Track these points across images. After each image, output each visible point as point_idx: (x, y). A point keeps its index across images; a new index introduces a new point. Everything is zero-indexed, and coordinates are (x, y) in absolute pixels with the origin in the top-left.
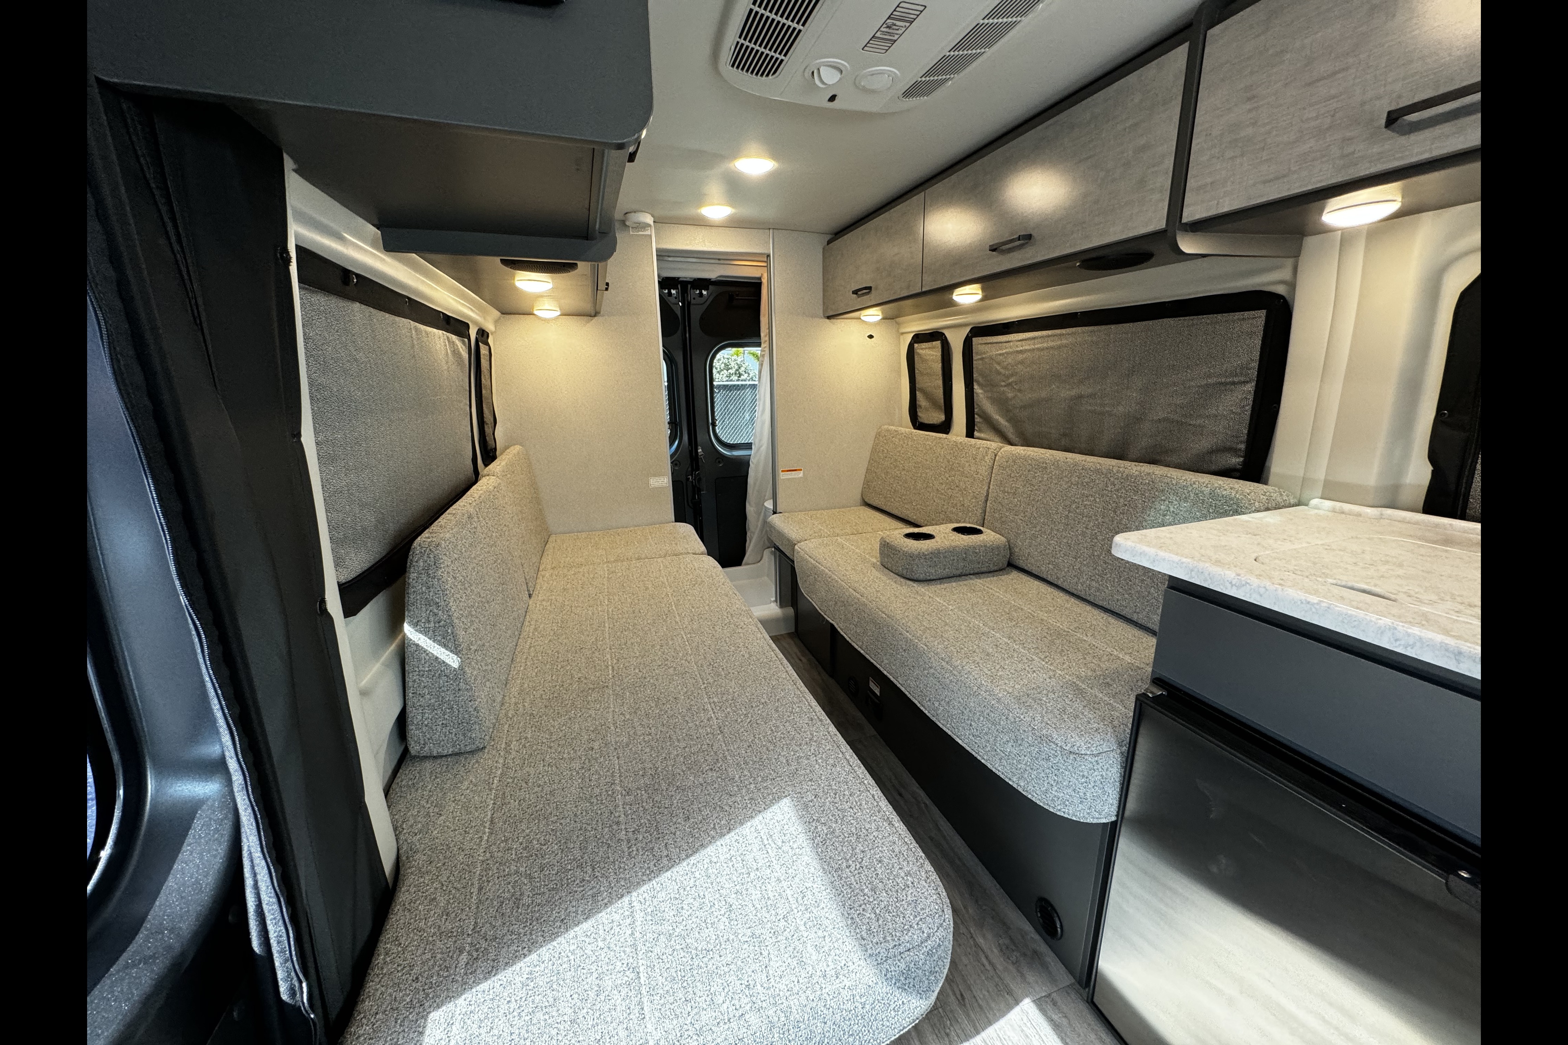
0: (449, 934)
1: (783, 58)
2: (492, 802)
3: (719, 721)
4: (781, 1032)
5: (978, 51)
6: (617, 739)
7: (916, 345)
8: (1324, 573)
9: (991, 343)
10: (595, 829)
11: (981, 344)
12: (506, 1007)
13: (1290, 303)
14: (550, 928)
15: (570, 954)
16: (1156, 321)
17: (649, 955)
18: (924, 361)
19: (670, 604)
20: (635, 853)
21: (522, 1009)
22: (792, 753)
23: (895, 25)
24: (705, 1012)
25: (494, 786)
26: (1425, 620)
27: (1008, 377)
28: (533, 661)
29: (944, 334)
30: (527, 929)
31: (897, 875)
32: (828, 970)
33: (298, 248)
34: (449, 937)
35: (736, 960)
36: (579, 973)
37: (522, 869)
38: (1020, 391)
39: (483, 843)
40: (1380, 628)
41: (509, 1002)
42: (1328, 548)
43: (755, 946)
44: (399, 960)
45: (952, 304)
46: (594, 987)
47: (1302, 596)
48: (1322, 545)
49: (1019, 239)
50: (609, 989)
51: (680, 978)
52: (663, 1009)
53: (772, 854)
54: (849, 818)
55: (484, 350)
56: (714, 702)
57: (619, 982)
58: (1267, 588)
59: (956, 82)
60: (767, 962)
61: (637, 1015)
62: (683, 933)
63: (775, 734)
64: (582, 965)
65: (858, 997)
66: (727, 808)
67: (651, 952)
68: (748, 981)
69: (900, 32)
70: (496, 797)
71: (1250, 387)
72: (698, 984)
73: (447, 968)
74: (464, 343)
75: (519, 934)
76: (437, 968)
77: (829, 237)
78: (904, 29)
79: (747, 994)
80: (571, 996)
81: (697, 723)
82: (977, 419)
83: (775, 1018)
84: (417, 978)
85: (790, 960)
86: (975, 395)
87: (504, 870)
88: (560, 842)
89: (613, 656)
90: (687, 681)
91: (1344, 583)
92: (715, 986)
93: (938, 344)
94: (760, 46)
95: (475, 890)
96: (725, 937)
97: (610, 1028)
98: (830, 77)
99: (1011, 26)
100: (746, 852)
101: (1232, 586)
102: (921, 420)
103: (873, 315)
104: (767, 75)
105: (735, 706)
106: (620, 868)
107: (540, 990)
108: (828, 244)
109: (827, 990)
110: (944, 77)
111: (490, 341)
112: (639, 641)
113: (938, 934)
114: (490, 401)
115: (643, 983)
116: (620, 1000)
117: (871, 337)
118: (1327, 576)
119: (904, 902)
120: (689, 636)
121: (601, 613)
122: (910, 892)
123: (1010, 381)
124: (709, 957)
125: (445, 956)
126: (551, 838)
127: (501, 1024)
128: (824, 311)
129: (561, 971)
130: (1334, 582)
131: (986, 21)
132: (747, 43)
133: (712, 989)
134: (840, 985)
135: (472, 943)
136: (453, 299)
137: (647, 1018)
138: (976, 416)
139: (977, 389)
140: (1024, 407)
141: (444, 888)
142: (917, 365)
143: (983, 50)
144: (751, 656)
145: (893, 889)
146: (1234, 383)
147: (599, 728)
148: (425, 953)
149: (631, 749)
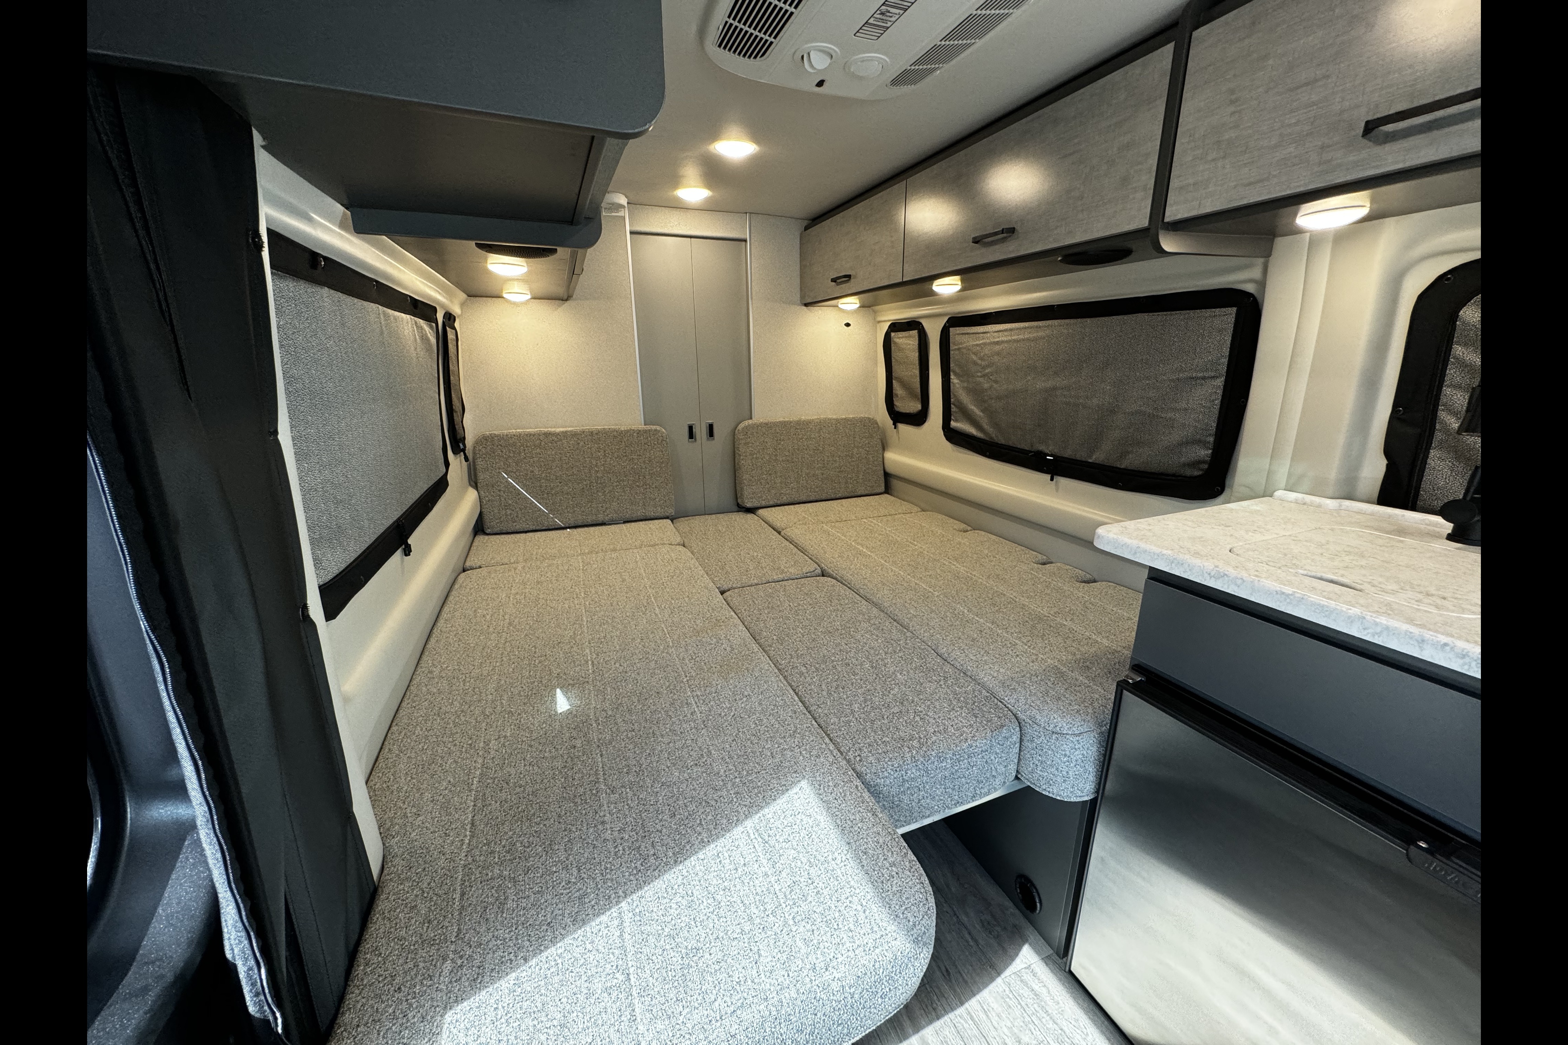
0: (432, 942)
1: (773, 40)
2: (473, 804)
3: (703, 715)
4: (773, 1026)
5: (969, 41)
6: (600, 736)
7: (893, 334)
8: (1294, 564)
9: (968, 334)
10: (580, 830)
11: (959, 334)
12: (493, 1014)
13: (1259, 300)
14: (537, 932)
15: (557, 958)
16: (1130, 316)
17: (638, 956)
18: (900, 350)
19: (649, 597)
20: (621, 852)
21: (510, 1015)
22: (776, 746)
23: (889, 12)
24: (696, 1011)
25: (474, 787)
26: (1390, 610)
27: (984, 368)
28: (509, 656)
29: (921, 324)
30: (512, 933)
31: (882, 867)
32: (817, 962)
33: (269, 231)
34: (432, 945)
35: (726, 958)
36: (567, 976)
37: (506, 873)
38: (996, 382)
39: (464, 847)
40: (1349, 617)
41: (496, 1009)
42: (1295, 539)
43: (744, 943)
44: (380, 970)
45: (933, 293)
46: (583, 990)
47: (1277, 586)
48: (1290, 536)
49: (1002, 232)
50: (599, 992)
51: (671, 978)
52: (654, 1010)
53: (759, 849)
54: (835, 810)
55: (451, 335)
56: (697, 695)
57: (609, 985)
58: (1244, 579)
59: (943, 72)
60: (757, 957)
61: (629, 1017)
62: (672, 932)
63: (759, 727)
64: (571, 968)
65: (847, 988)
66: (713, 803)
67: (641, 953)
68: (739, 978)
69: (893, 19)
70: (475, 800)
71: (1220, 382)
72: (689, 983)
73: (431, 977)
74: (431, 327)
75: (505, 939)
76: (419, 977)
77: (806, 223)
78: (897, 16)
79: (739, 990)
80: (560, 1000)
81: (681, 718)
82: (954, 409)
83: (766, 1012)
84: (399, 988)
85: (779, 955)
86: (951, 384)
87: (487, 875)
88: (544, 843)
89: (593, 650)
90: (669, 675)
91: (1313, 574)
92: (707, 984)
93: (915, 333)
94: (750, 27)
95: (457, 896)
96: (715, 936)
97: (601, 1031)
98: (819, 62)
99: (1002, 18)
100: (733, 848)
101: (1211, 577)
102: (897, 409)
103: (851, 303)
104: (755, 57)
105: (719, 699)
106: (606, 868)
107: (528, 995)
108: (805, 230)
109: (817, 982)
110: (933, 66)
111: (457, 325)
112: (619, 635)
113: (923, 922)
114: (458, 388)
115: (633, 983)
116: (610, 1002)
117: (848, 325)
118: (1297, 566)
119: (889, 893)
120: (669, 629)
121: (577, 606)
122: (895, 882)
123: (987, 371)
124: (699, 955)
125: (428, 964)
126: (535, 840)
127: (488, 1031)
128: (802, 297)
129: (549, 976)
130: (1305, 572)
131: (979, 12)
132: (736, 23)
133: (703, 987)
134: (830, 977)
135: (455, 951)
136: (421, 281)
137: (639, 1020)
138: (952, 406)
139: (954, 379)
140: (999, 398)
141: (425, 895)
142: (894, 355)
143: (973, 41)
144: (733, 649)
145: (879, 881)
146: (1204, 378)
147: (581, 725)
148: (407, 963)
149: (614, 746)
